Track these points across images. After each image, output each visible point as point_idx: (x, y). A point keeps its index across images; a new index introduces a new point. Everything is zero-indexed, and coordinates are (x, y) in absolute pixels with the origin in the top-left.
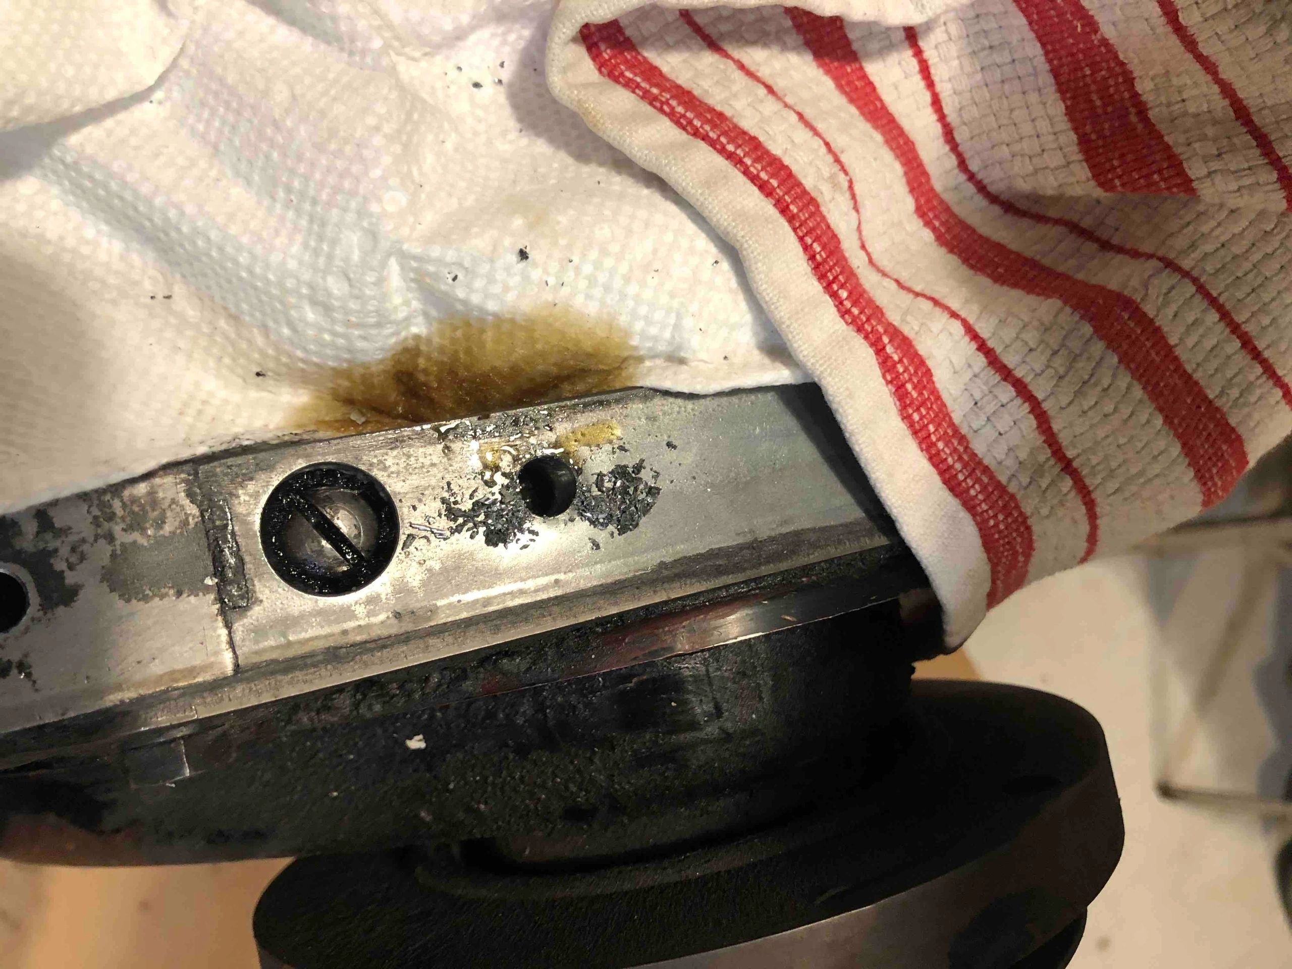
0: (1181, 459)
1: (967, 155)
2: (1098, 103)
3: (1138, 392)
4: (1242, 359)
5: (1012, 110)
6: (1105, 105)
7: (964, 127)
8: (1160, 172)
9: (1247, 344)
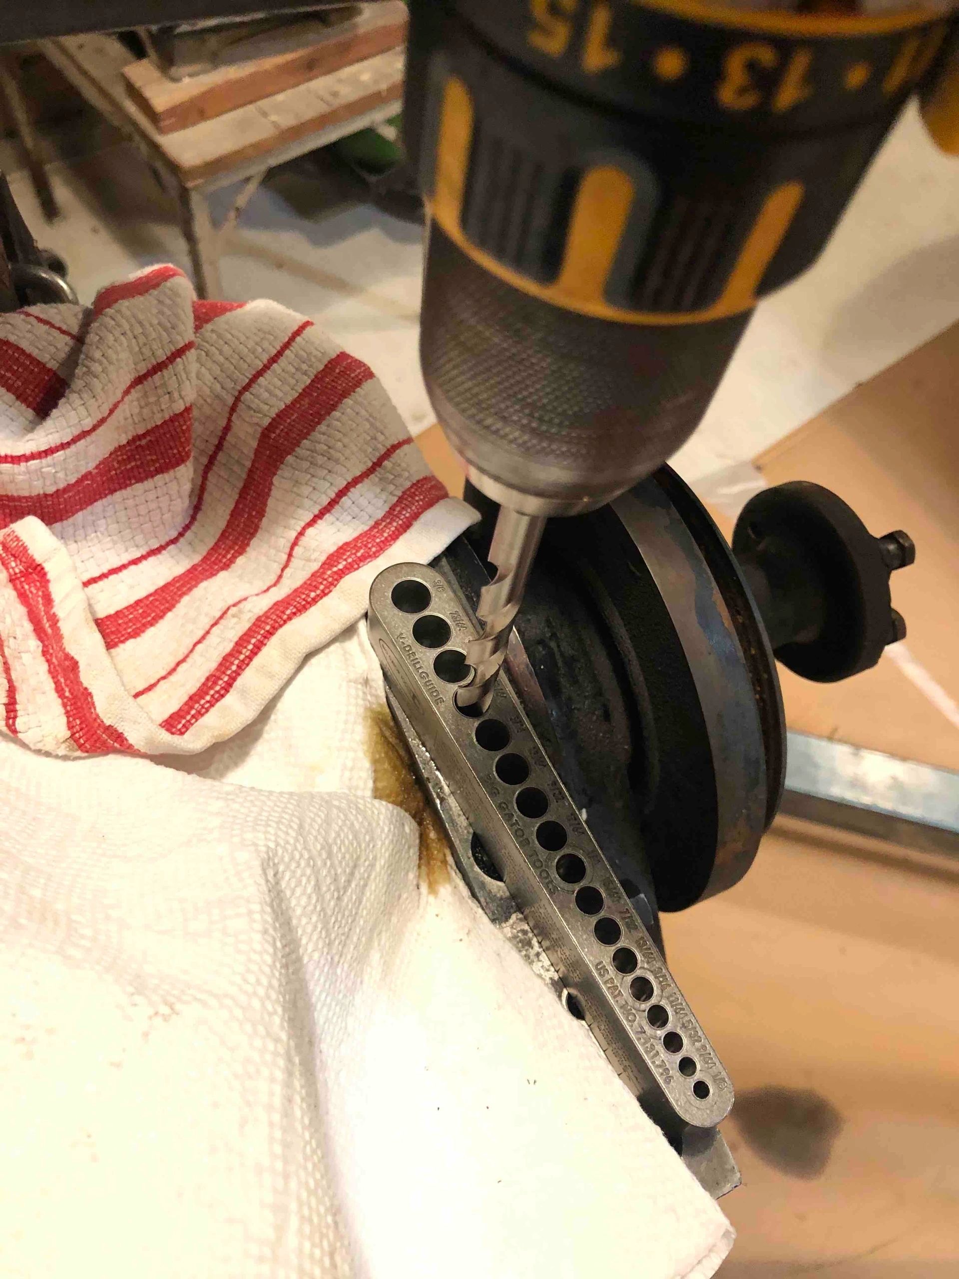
0: (353, 398)
1: (167, 539)
2: (133, 464)
3: (322, 427)
4: (283, 361)
5: (139, 515)
6: (135, 460)
7: (149, 543)
8: (181, 426)
9: (274, 360)
